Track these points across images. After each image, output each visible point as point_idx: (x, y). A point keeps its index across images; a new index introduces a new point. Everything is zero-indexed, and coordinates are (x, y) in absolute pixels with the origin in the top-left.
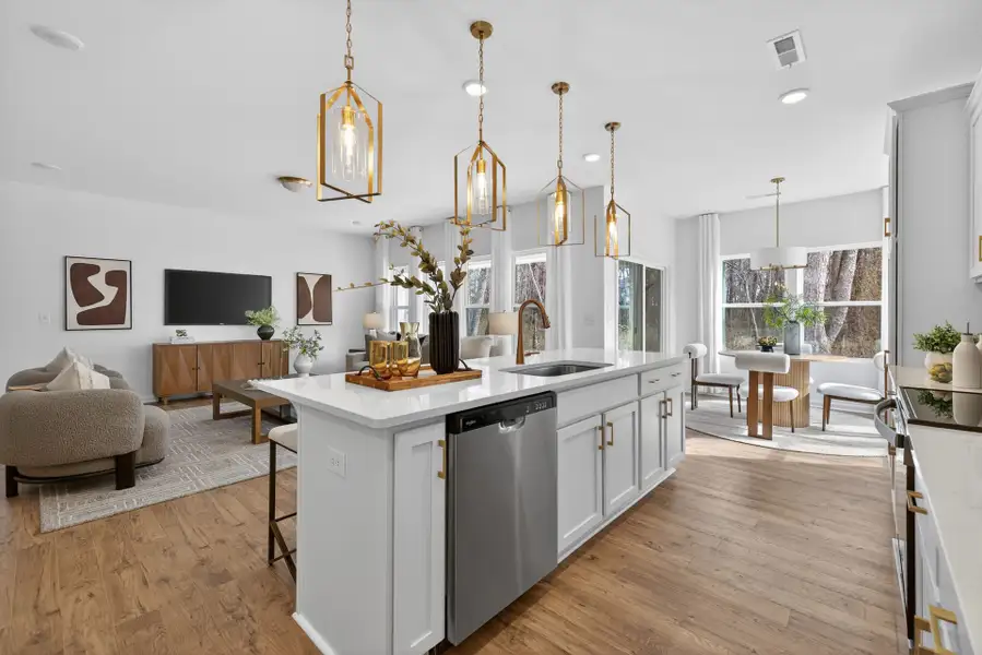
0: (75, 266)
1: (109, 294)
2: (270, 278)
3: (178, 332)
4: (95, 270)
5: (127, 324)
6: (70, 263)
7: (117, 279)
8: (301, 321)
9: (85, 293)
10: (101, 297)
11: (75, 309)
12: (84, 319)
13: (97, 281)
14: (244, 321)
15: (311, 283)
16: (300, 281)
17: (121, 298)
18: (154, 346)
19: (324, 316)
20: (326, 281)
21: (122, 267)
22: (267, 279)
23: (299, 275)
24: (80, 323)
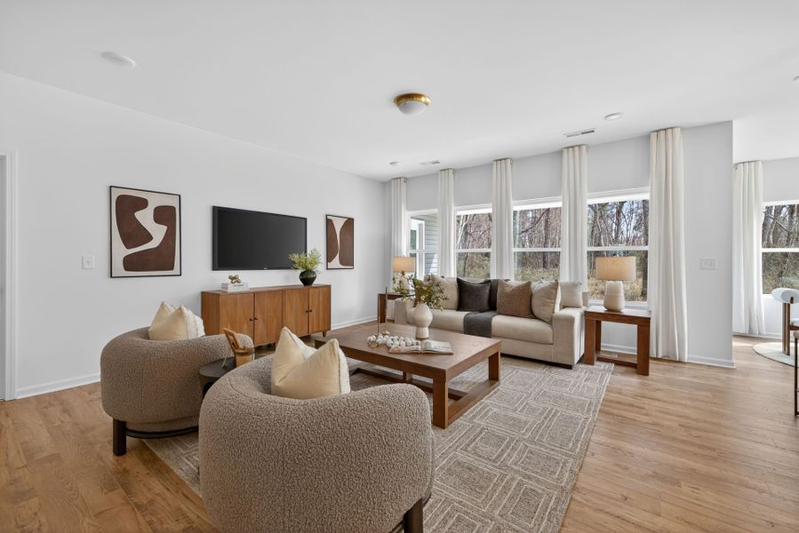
0: (121, 199)
1: (158, 233)
2: (306, 219)
3: (232, 278)
4: (142, 204)
5: (176, 270)
6: (116, 194)
7: (166, 215)
8: (331, 265)
9: (131, 232)
10: (149, 238)
11: (122, 251)
12: (132, 264)
13: (145, 217)
16: (329, 223)
17: (170, 238)
18: (203, 294)
19: (348, 261)
20: (349, 223)
21: (171, 202)
22: (303, 221)
23: (329, 217)
24: (127, 268)
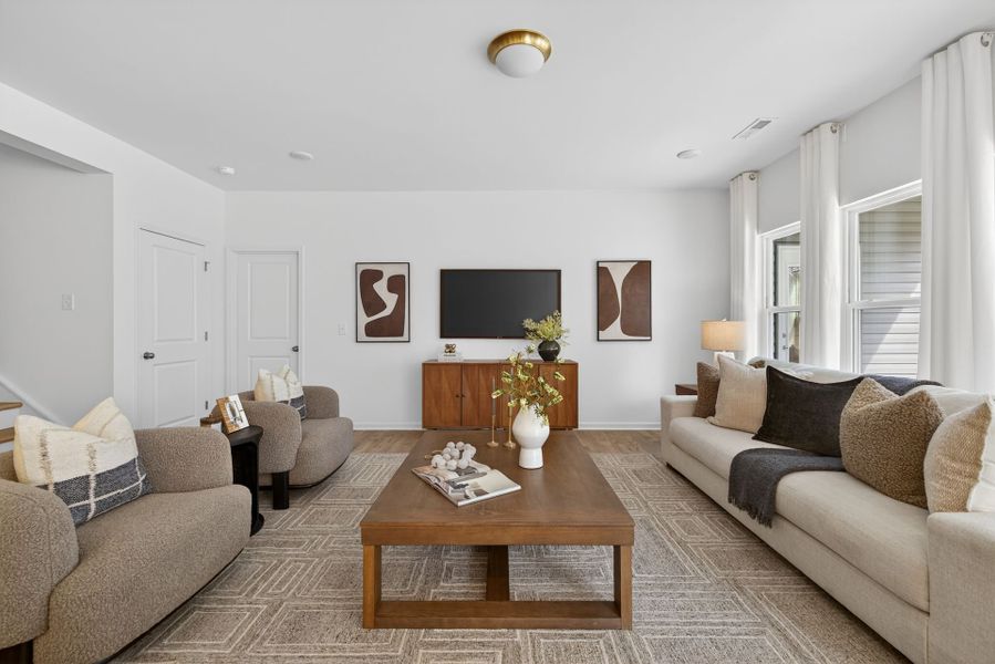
0: (364, 273)
1: (390, 300)
2: (559, 272)
3: (448, 347)
4: (378, 275)
5: (405, 337)
6: (361, 268)
7: (398, 284)
8: (603, 335)
9: (371, 303)
10: (383, 306)
11: (364, 319)
13: (380, 287)
14: (521, 334)
15: (619, 276)
16: (602, 273)
17: (401, 305)
18: (424, 365)
19: (639, 327)
20: (642, 270)
21: (402, 271)
22: (555, 274)
23: (601, 265)
24: (368, 335)
